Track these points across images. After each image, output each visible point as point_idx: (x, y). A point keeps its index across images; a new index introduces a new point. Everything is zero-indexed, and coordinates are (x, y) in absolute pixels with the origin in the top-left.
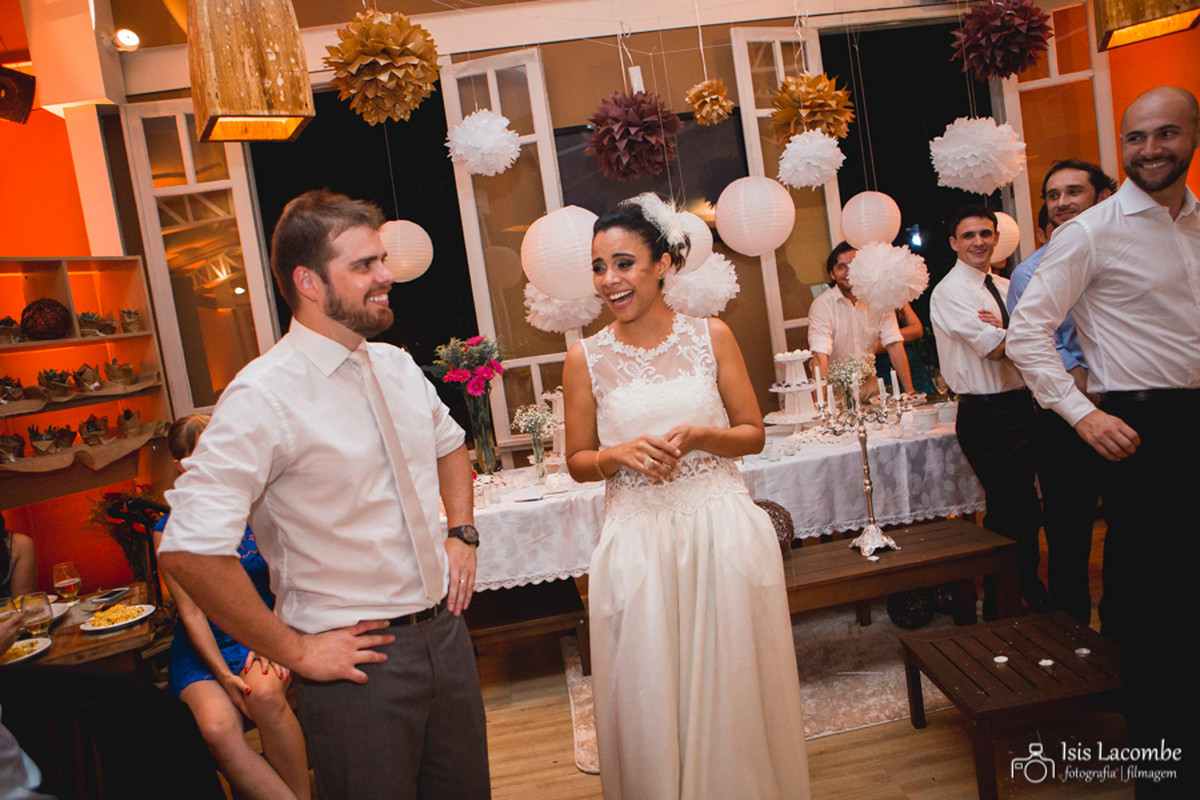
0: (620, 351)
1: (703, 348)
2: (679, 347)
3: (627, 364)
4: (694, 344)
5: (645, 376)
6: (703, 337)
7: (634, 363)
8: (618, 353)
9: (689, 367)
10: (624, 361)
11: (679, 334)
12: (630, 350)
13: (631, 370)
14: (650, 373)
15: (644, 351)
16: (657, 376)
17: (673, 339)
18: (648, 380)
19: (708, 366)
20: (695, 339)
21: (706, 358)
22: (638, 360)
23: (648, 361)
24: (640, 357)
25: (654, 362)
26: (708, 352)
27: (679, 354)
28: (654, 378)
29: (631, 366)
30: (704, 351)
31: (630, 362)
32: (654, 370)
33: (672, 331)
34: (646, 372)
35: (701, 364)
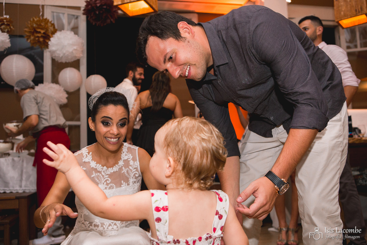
0: (94, 167)
1: (135, 168)
2: (123, 168)
3: (96, 174)
4: (131, 166)
5: (105, 183)
6: (135, 162)
7: (100, 175)
8: (93, 168)
9: (127, 180)
10: (96, 173)
11: (124, 161)
12: (99, 167)
13: (98, 179)
14: (108, 182)
15: (107, 168)
16: (111, 184)
17: (121, 163)
18: (106, 186)
19: (136, 178)
20: (131, 163)
21: (136, 174)
22: (103, 173)
23: (107, 175)
24: (104, 172)
25: (110, 176)
26: (137, 170)
27: (123, 172)
28: (110, 185)
29: (99, 176)
30: (135, 170)
31: (98, 174)
32: (110, 180)
33: (121, 159)
34: (106, 181)
35: (133, 178)
